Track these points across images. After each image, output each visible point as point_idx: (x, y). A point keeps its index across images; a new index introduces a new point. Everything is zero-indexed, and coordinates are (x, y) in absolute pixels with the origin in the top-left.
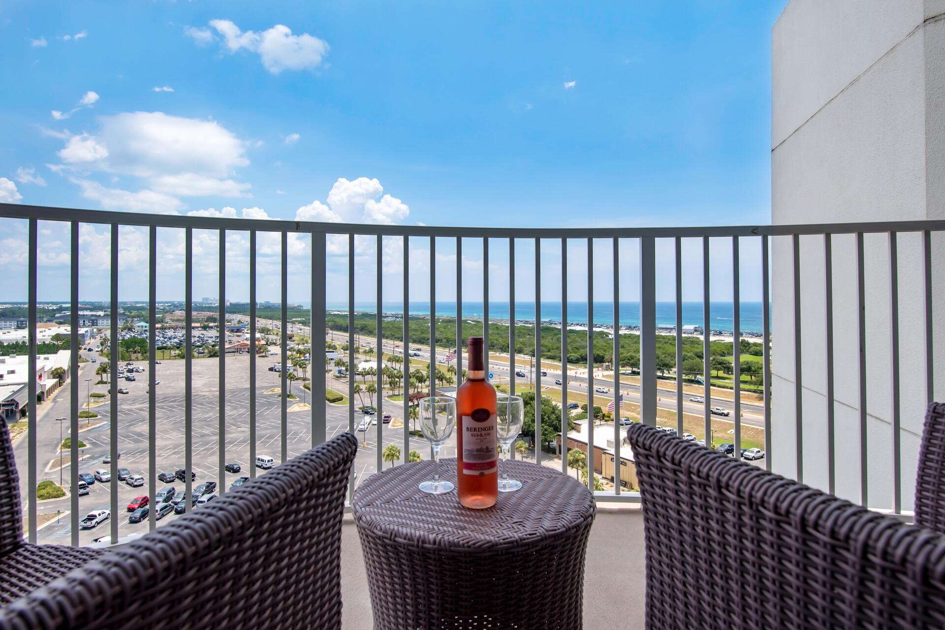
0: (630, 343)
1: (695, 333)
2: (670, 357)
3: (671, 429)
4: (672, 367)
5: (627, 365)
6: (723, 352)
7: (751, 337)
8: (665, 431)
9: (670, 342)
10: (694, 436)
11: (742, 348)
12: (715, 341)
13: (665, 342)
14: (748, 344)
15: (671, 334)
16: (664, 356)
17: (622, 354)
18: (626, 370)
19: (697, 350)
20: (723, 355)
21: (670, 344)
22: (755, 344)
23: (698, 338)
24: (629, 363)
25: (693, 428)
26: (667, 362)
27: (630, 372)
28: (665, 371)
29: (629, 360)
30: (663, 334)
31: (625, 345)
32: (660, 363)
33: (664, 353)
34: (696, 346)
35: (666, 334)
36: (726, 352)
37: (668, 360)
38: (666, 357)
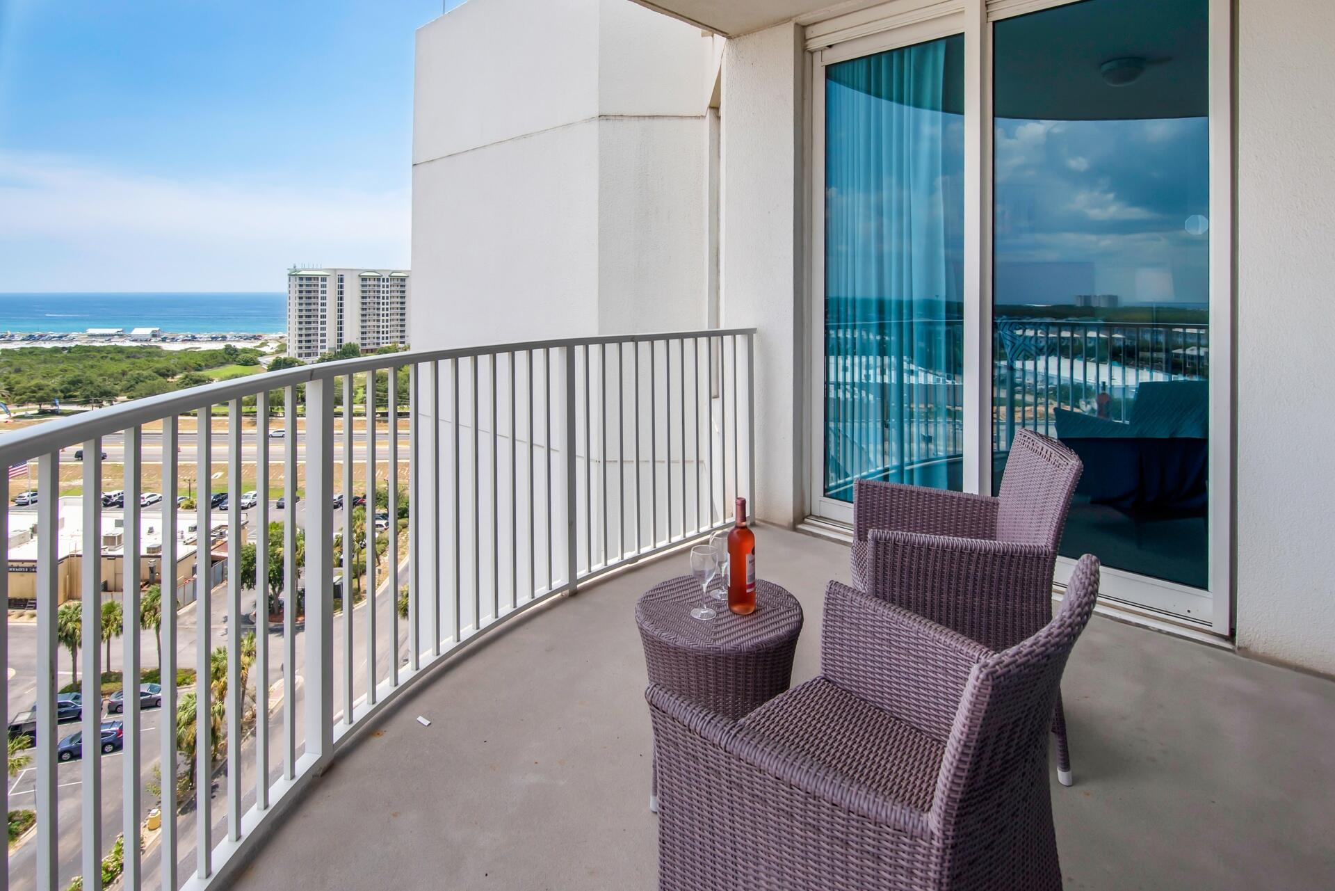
0: (33, 362)
1: (154, 339)
2: (112, 380)
3: (120, 491)
4: (117, 395)
5: (30, 401)
6: (200, 365)
7: (238, 341)
8: (110, 497)
9: (110, 356)
10: (159, 495)
11: (226, 356)
12: (186, 350)
13: (102, 358)
14: (235, 350)
15: (113, 344)
16: (100, 379)
17: (18, 383)
18: (26, 410)
19: (158, 366)
20: (199, 368)
21: (111, 359)
22: (245, 351)
23: (158, 347)
24: (34, 397)
25: (156, 483)
26: (108, 388)
27: (37, 412)
28: (104, 403)
29: (34, 392)
30: (98, 344)
31: (23, 368)
32: (95, 392)
33: (101, 375)
34: (156, 358)
35: (102, 345)
36: (203, 364)
37: (109, 385)
38: (104, 380)
